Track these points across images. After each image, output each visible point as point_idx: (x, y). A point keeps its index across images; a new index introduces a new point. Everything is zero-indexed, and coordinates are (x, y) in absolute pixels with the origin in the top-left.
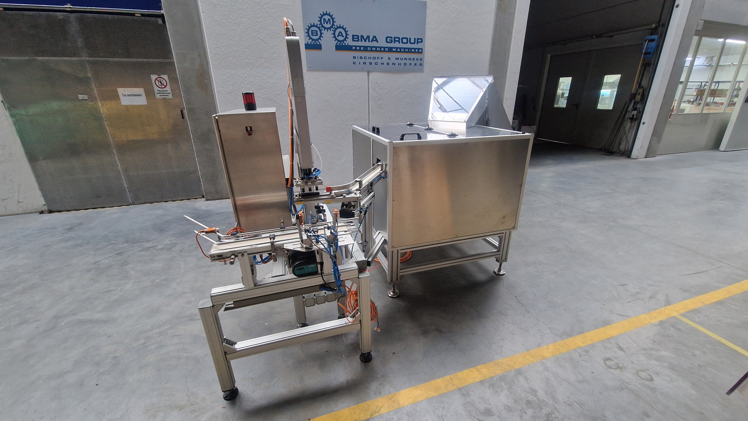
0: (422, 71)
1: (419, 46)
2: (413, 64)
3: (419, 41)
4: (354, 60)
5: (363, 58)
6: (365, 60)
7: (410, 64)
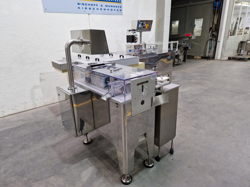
0: (121, 14)
2: (116, 10)
4: (79, 6)
6: (86, 6)
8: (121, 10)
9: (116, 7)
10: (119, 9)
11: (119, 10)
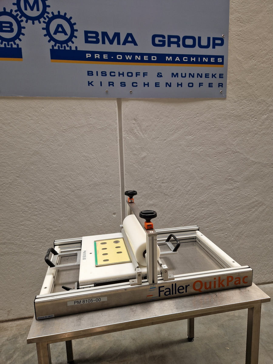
0: (222, 96)
1: (217, 51)
2: (206, 85)
3: (218, 42)
4: (90, 79)
5: (108, 74)
6: (111, 79)
7: (201, 84)
8: (220, 85)
9: (207, 76)
10: (216, 81)
11: (215, 85)
